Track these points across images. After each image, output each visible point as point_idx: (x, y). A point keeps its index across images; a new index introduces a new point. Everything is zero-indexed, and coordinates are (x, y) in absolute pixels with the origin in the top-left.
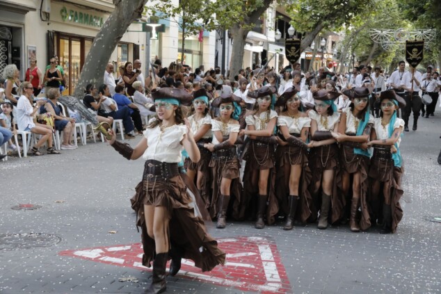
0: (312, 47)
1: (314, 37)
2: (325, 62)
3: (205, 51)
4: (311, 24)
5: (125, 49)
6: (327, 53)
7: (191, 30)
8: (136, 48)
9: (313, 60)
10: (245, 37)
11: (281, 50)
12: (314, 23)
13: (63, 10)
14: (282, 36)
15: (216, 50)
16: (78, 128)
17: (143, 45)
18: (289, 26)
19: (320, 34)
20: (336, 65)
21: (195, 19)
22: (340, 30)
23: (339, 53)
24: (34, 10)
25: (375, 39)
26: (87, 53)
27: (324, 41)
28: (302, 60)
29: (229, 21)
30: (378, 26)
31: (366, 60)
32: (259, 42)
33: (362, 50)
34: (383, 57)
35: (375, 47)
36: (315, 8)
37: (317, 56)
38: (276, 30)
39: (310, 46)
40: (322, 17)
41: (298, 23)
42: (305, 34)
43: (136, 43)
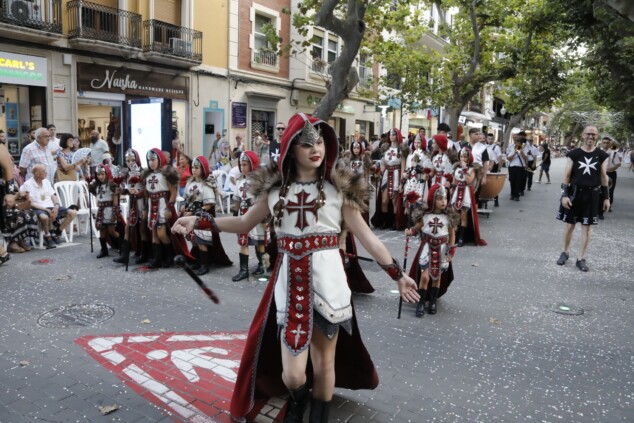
5: (363, 125)
12: (522, 106)
13: (310, 98)
14: (497, 115)
17: (378, 123)
18: (501, 108)
19: (529, 114)
24: (284, 98)
30: (579, 109)
32: (479, 120)
36: (523, 93)
40: (529, 101)
41: (509, 106)
43: (372, 121)
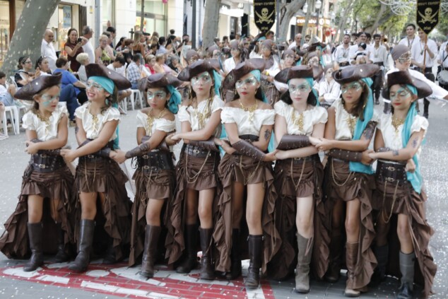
0: (305, 10)
2: (320, 29)
3: (170, 16)
5: (69, 11)
6: (323, 17)
8: (82, 11)
9: (306, 26)
15: (185, 15)
16: (8, 113)
17: (91, 7)
20: (334, 33)
23: (337, 18)
26: (18, 16)
27: (319, 2)
28: (293, 27)
31: (371, 26)
32: (238, 4)
33: (367, 14)
34: (393, 22)
35: (383, 9)
37: (312, 21)
39: (302, 8)
43: (83, 4)
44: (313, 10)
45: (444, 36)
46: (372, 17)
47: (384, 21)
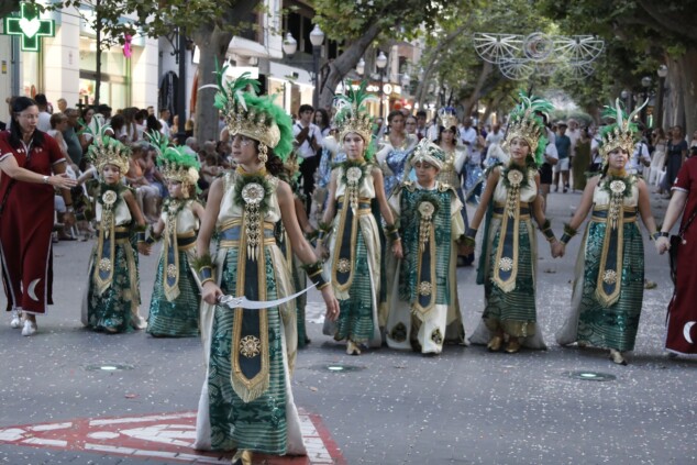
0: (360, 70)
1: (364, 48)
2: (386, 101)
4: (356, 24)
6: (389, 82)
7: (114, 35)
10: (223, 49)
11: (296, 75)
12: (362, 22)
14: (298, 48)
18: (311, 27)
19: (376, 43)
21: (121, 12)
22: (415, 36)
23: (414, 83)
25: (486, 55)
27: (383, 57)
29: (195, 19)
30: (491, 27)
31: (469, 97)
32: (249, 58)
33: (461, 77)
34: (504, 90)
35: (487, 70)
37: (370, 88)
38: (284, 35)
39: (355, 67)
40: (379, 10)
41: (330, 23)
42: (343, 44)
44: (372, 69)
45: (587, 115)
46: (470, 82)
47: (489, 89)
